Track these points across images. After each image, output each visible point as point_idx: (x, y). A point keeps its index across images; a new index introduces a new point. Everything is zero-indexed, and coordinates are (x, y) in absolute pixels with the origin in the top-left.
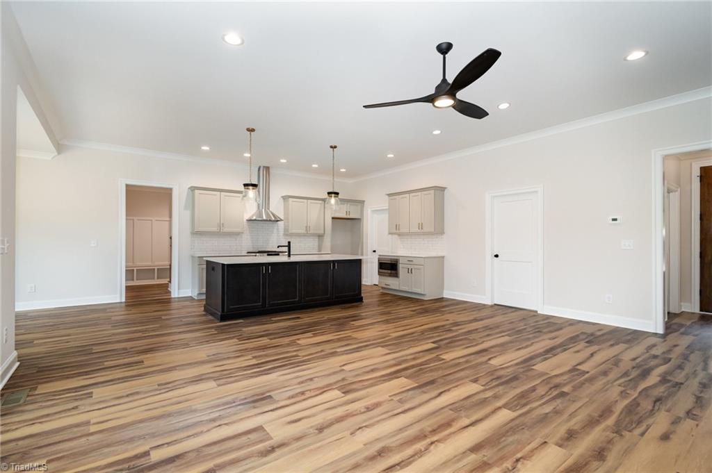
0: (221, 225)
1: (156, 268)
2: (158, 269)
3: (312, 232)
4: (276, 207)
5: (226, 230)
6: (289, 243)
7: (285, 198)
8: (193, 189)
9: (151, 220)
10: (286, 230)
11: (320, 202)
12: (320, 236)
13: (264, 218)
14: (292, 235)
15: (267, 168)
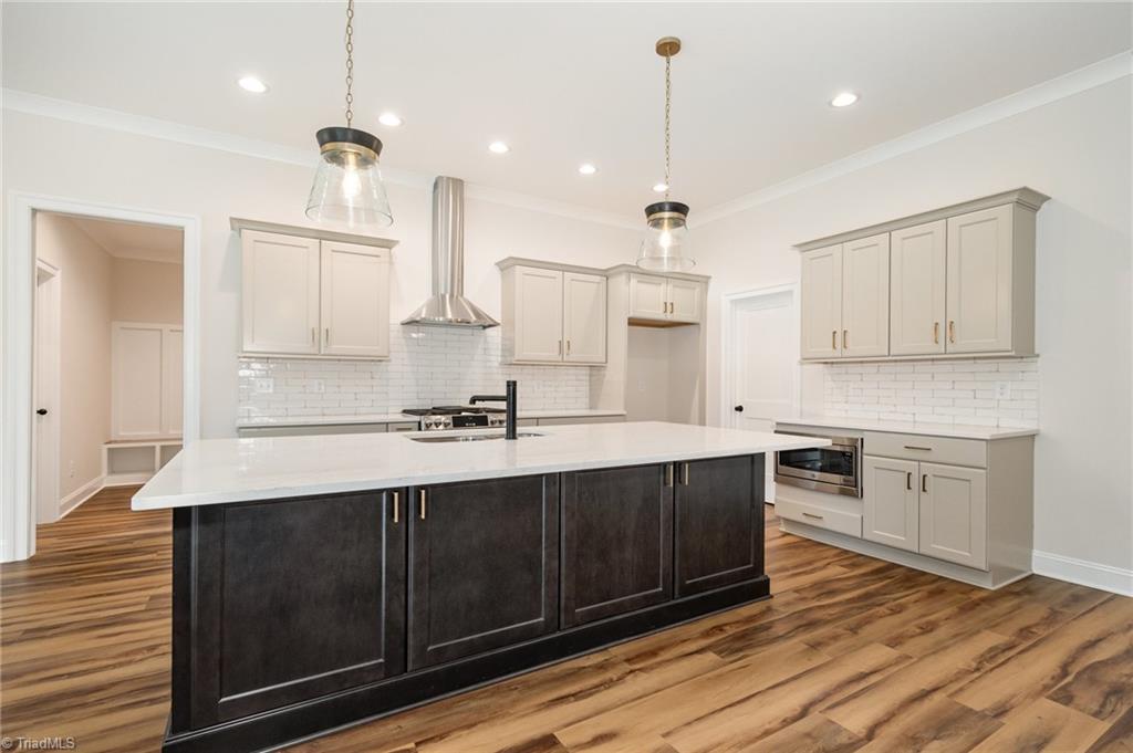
0: (320, 335)
1: (158, 445)
2: (163, 447)
3: (574, 356)
4: (483, 291)
5: (337, 348)
6: (512, 386)
7: (506, 266)
8: (239, 224)
9: (161, 330)
10: (508, 349)
11: (598, 278)
12: (595, 369)
13: (450, 316)
14: (521, 364)
15: (458, 184)
